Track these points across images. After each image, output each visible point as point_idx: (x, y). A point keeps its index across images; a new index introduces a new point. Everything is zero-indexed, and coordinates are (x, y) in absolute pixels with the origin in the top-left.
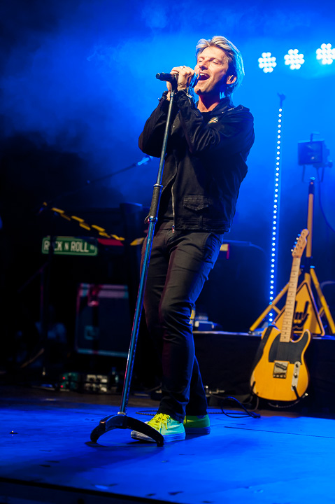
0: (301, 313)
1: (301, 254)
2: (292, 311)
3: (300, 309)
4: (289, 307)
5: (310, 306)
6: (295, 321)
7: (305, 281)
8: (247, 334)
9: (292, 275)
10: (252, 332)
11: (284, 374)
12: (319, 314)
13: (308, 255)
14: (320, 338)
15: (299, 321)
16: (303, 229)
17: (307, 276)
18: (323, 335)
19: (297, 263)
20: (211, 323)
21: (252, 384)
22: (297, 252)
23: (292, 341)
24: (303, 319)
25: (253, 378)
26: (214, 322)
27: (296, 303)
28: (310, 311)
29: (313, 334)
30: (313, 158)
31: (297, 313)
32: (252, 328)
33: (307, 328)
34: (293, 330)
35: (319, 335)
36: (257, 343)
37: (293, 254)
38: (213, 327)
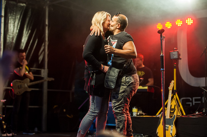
0: (173, 109)
1: (172, 89)
2: (170, 108)
3: (173, 107)
4: (169, 107)
5: (176, 106)
6: (171, 111)
7: (174, 98)
8: (155, 116)
9: (169, 96)
10: (157, 116)
11: (168, 129)
12: (179, 109)
13: (175, 89)
14: (179, 117)
15: (173, 111)
16: (172, 80)
17: (175, 96)
18: (181, 116)
19: (170, 92)
20: (143, 113)
21: (157, 133)
22: (170, 88)
23: (170, 118)
24: (174, 111)
25: (157, 131)
26: (144, 113)
27: (171, 105)
28: (176, 108)
29: (177, 116)
30: (175, 57)
31: (172, 109)
32: (157, 114)
33: (175, 114)
34: (170, 114)
35: (179, 116)
36: (158, 119)
37: (169, 89)
38: (144, 114)
